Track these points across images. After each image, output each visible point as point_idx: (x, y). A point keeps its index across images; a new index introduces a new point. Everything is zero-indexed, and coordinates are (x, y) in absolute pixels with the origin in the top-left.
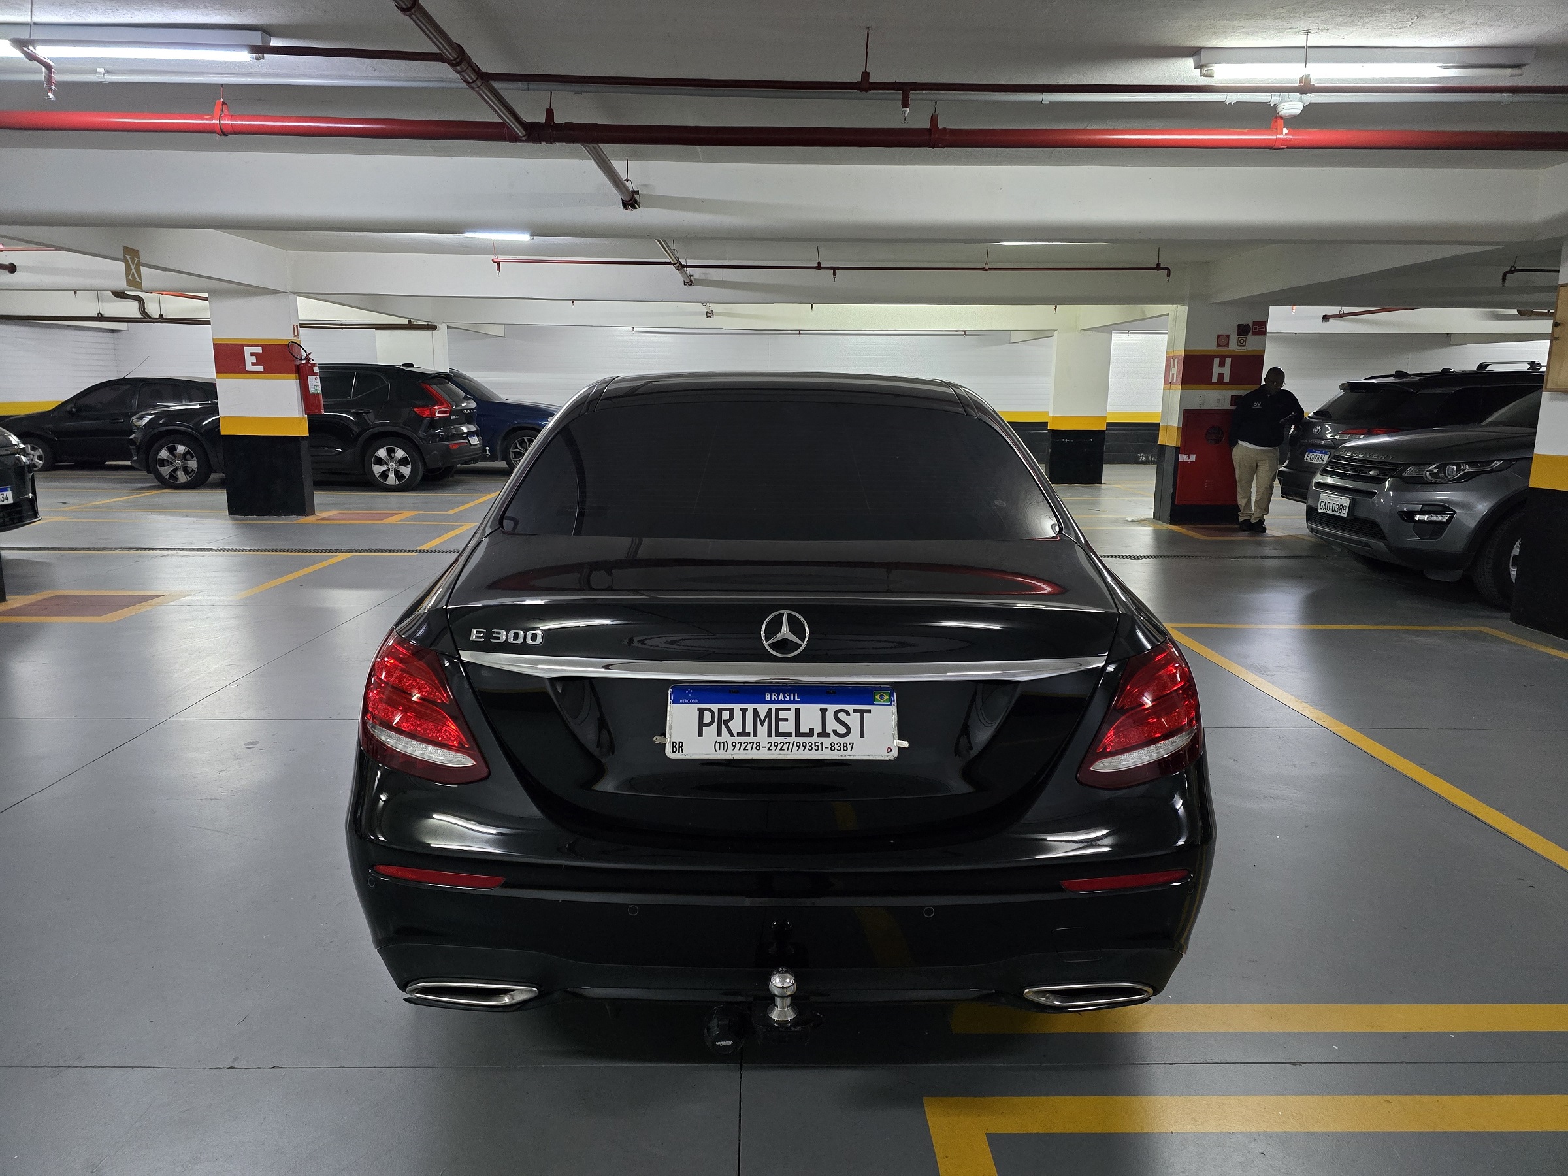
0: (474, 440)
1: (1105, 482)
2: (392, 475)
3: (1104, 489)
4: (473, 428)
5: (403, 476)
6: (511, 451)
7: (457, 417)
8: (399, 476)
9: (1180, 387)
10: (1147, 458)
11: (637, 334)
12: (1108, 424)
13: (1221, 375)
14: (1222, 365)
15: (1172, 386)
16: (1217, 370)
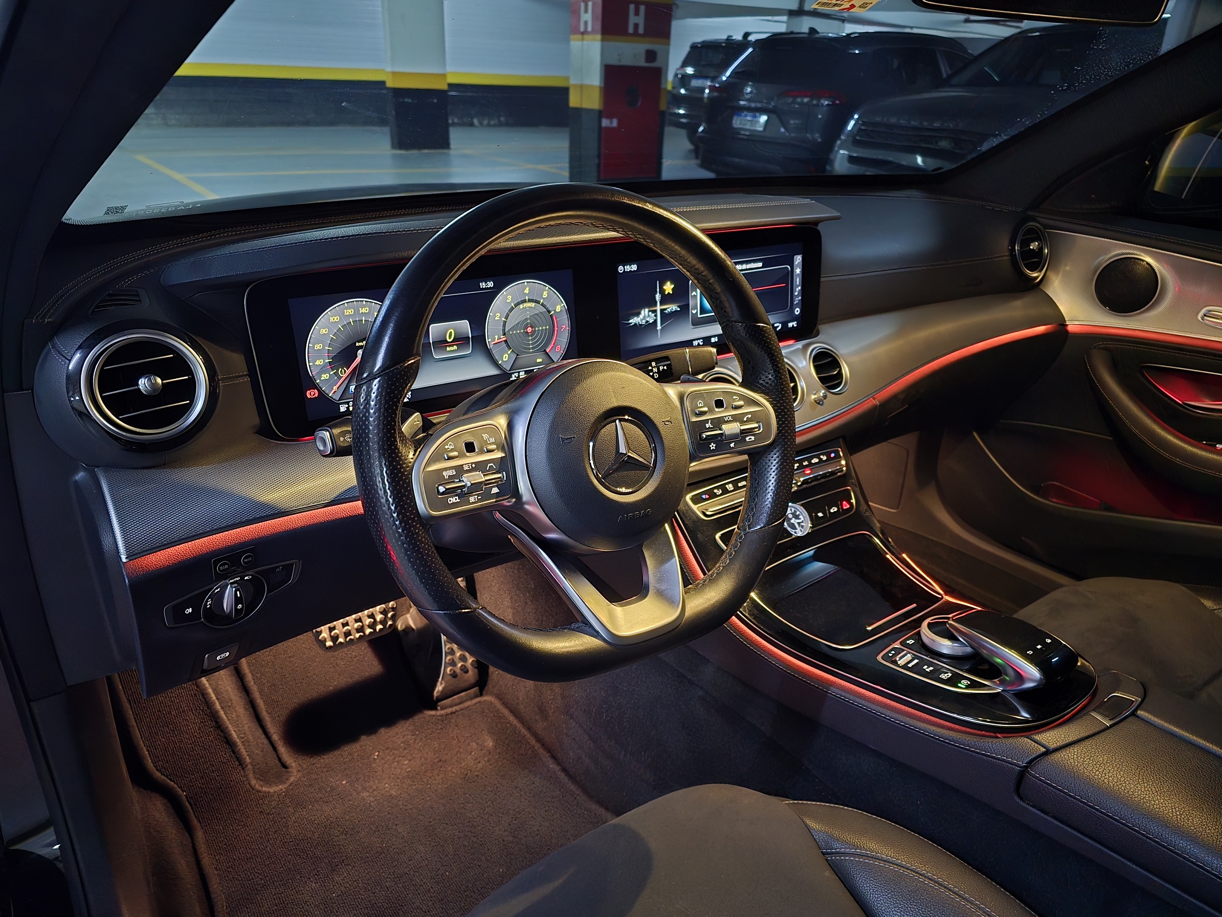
3: (455, 155)
9: (599, 36)
12: (449, 84)
13: (636, 26)
14: (637, 13)
15: (586, 37)
16: (633, 19)
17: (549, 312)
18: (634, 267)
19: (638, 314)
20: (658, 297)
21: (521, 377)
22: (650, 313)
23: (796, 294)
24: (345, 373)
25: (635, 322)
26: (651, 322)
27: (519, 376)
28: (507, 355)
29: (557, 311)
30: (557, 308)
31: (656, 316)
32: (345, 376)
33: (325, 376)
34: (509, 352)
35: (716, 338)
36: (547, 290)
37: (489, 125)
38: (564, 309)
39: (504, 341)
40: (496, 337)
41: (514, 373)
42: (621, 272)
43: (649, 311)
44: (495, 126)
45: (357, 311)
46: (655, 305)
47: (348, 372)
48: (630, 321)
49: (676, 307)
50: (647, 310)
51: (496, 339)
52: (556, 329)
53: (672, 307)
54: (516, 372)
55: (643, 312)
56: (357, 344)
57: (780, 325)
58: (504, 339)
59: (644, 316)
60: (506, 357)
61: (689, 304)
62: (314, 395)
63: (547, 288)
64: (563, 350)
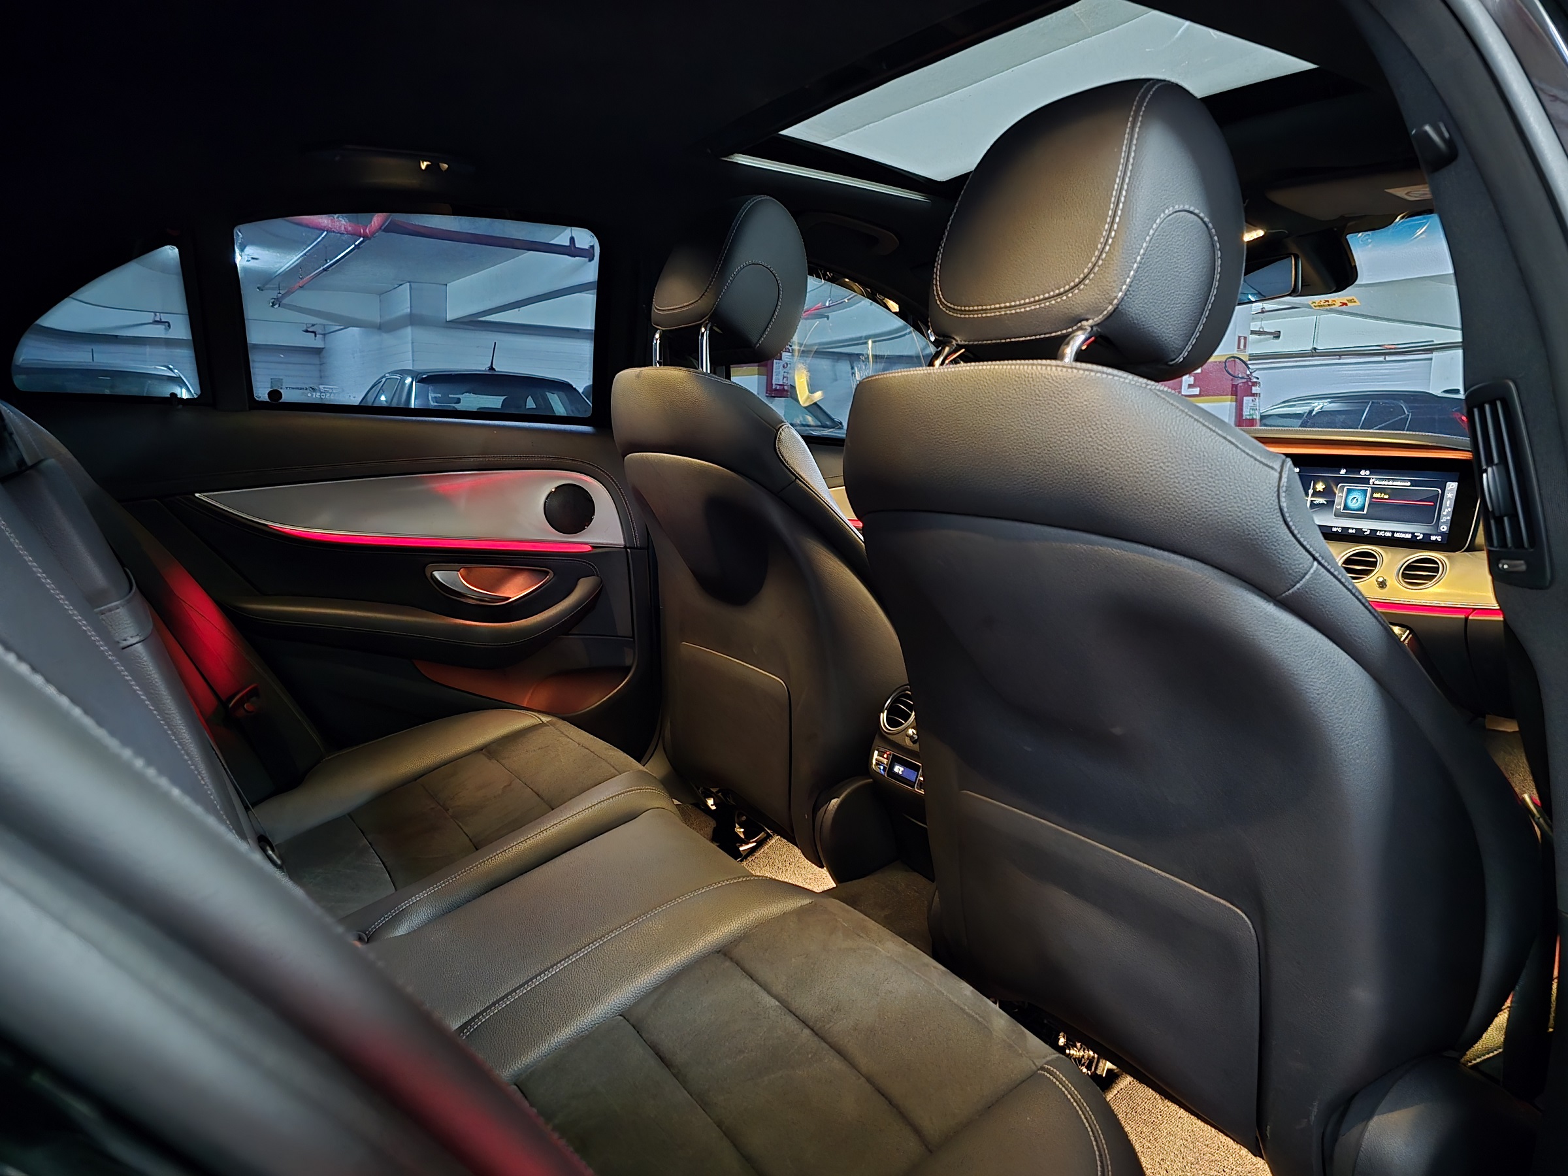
20: (1310, 491)
23: (1445, 513)
35: (1354, 530)
49: (1324, 501)
53: (1321, 501)
57: (1422, 535)
61: (1335, 501)
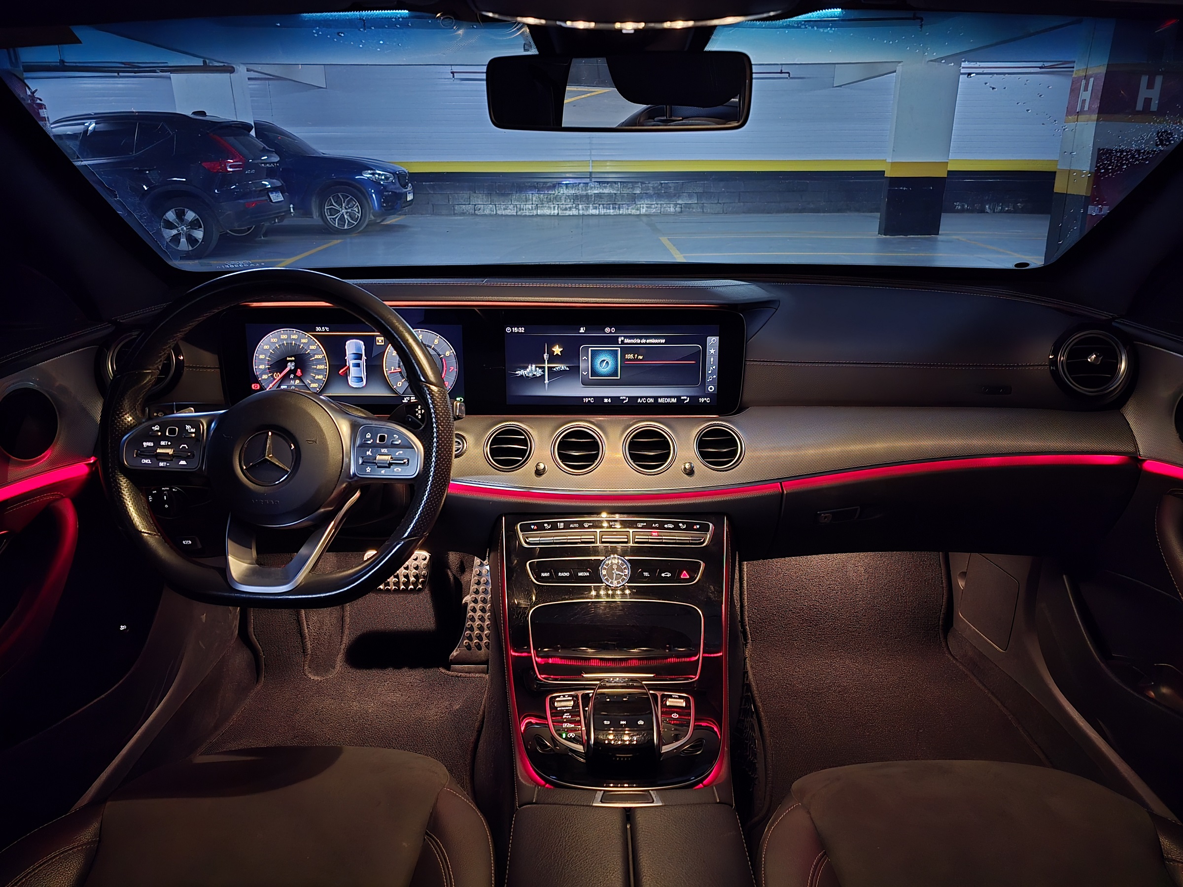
0: (277, 197)
1: (943, 232)
2: (183, 240)
3: (942, 241)
4: (278, 183)
5: (196, 240)
6: (326, 208)
7: (253, 171)
8: (192, 240)
9: (1095, 117)
10: (963, 206)
11: (459, 82)
12: (949, 172)
13: (1148, 101)
14: (1150, 86)
15: (1081, 117)
16: (1144, 93)
17: (439, 355)
18: (522, 330)
19: (525, 368)
20: (546, 356)
21: (412, 401)
22: (537, 369)
23: (710, 372)
24: (278, 376)
25: (521, 373)
26: (538, 376)
27: (410, 400)
28: (401, 383)
29: (446, 355)
30: (447, 353)
31: (544, 371)
32: (278, 378)
33: (265, 377)
34: (403, 381)
35: (610, 399)
36: (438, 339)
37: (1001, 211)
38: (452, 354)
39: (399, 372)
40: (393, 368)
41: (406, 397)
42: (509, 332)
43: (536, 367)
44: (1008, 212)
45: (289, 337)
46: (544, 363)
47: (280, 376)
48: (517, 373)
49: (566, 367)
50: (534, 366)
51: (393, 369)
52: (445, 369)
53: (561, 367)
54: (408, 397)
55: (530, 367)
56: (288, 359)
57: (688, 398)
58: (400, 370)
59: (532, 370)
60: (399, 384)
61: (579, 367)
62: (257, 388)
63: (438, 337)
64: (451, 385)
